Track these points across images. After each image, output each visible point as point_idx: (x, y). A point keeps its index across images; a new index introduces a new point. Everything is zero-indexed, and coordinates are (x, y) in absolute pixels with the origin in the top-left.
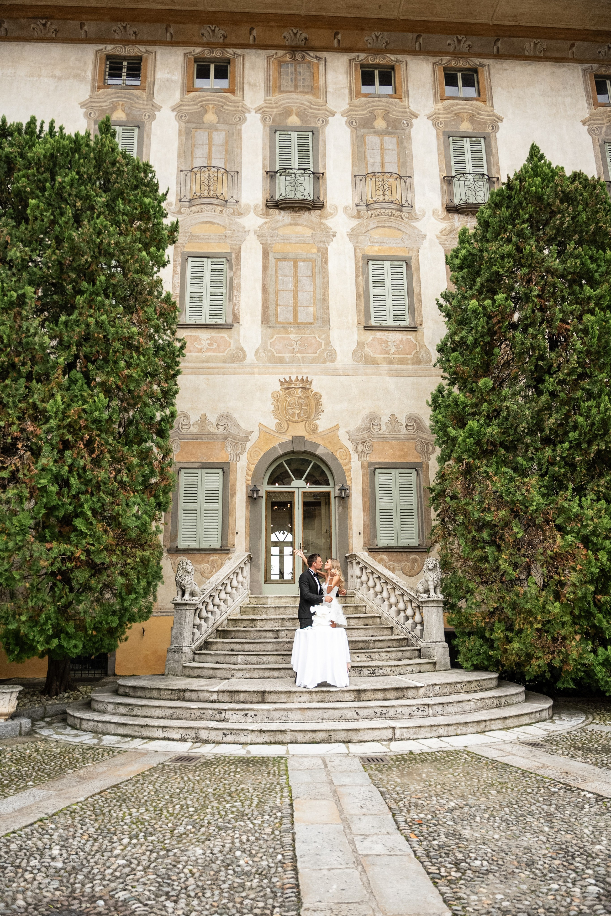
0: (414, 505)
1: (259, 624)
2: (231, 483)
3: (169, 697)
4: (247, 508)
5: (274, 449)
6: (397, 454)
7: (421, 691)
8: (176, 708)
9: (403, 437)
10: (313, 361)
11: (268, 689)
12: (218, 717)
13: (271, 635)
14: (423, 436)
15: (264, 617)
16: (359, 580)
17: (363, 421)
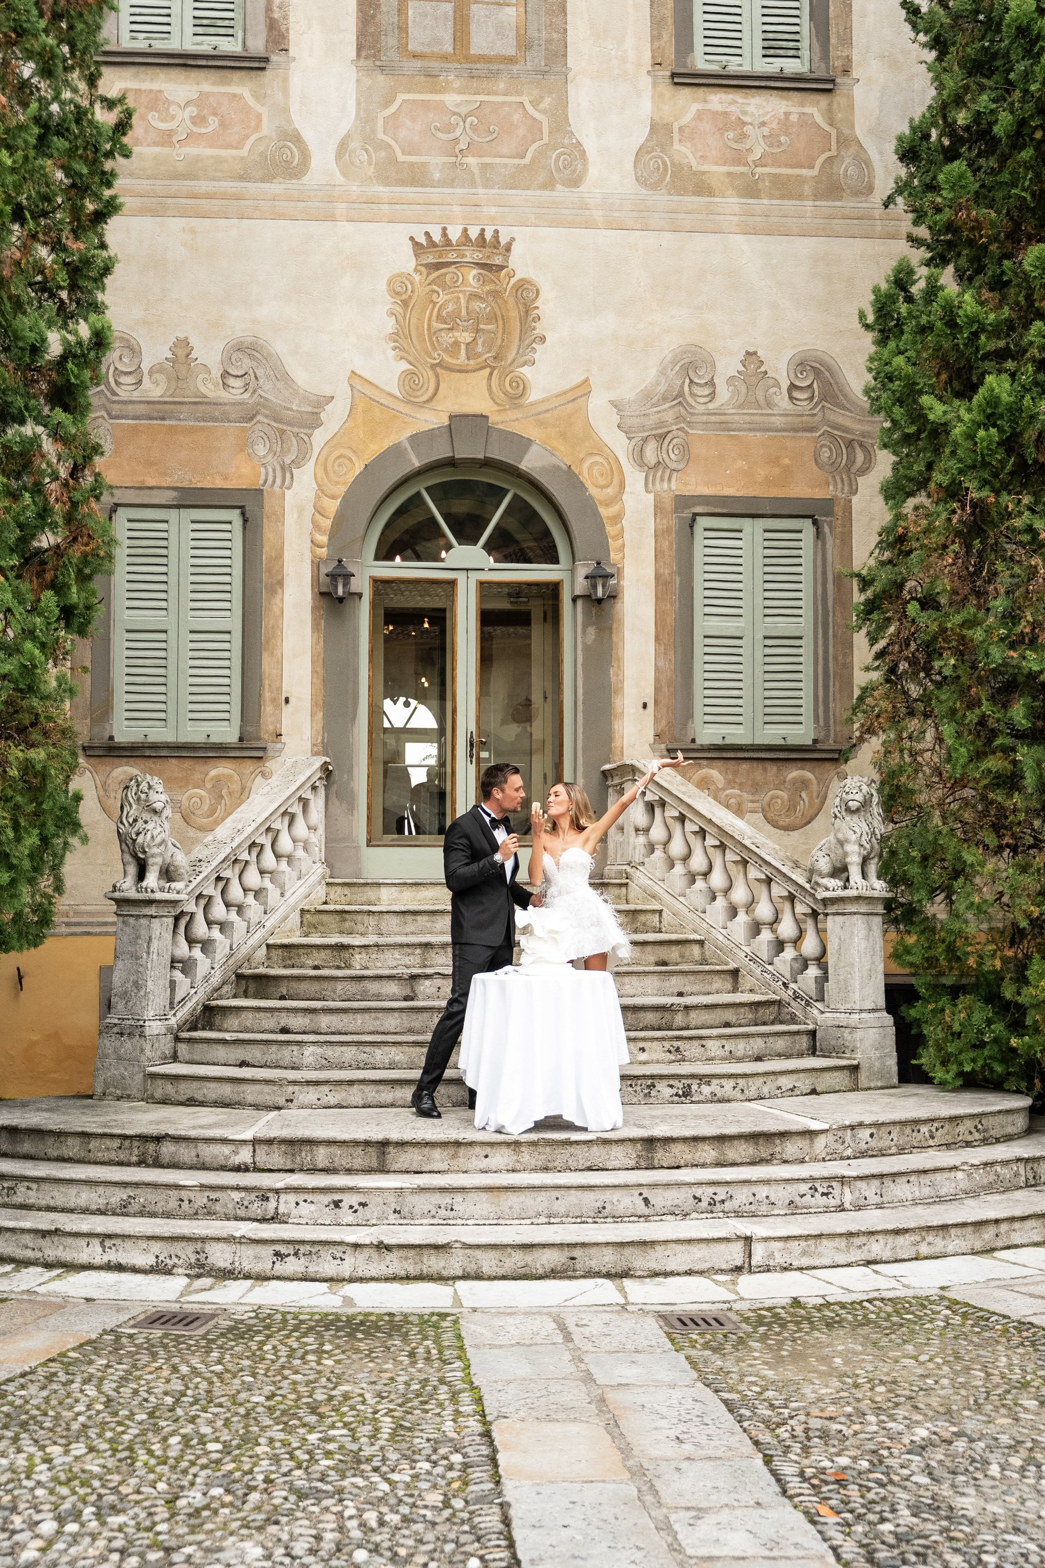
0: (804, 625)
1: (358, 959)
2: (267, 551)
3: (113, 1156)
4: (315, 626)
5: (395, 451)
6: (762, 472)
7: (821, 1142)
8: (137, 1185)
9: (778, 421)
10: (513, 182)
11: (394, 1136)
12: (256, 1209)
13: (392, 988)
14: (840, 420)
15: (371, 939)
16: (642, 839)
17: (663, 372)
